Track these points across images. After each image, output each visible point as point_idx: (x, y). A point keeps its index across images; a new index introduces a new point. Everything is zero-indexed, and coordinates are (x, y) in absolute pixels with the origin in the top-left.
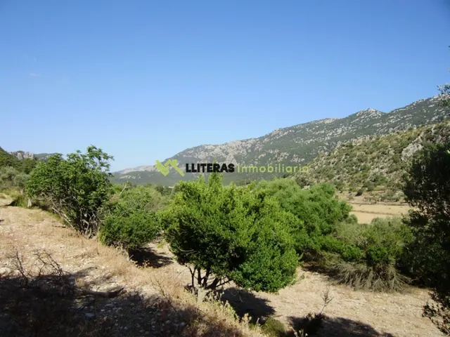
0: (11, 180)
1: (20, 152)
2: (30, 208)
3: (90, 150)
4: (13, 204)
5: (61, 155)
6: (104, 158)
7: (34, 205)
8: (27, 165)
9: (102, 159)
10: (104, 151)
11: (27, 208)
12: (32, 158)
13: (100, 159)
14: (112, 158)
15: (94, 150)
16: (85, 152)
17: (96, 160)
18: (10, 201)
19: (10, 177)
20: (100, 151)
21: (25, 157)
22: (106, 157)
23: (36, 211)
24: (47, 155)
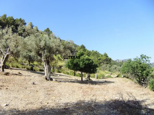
0: (116, 69)
1: (117, 60)
2: (123, 78)
3: (141, 56)
4: (117, 77)
5: (131, 59)
6: (147, 58)
7: (124, 77)
8: (120, 64)
9: (146, 58)
10: (147, 56)
11: (122, 78)
12: (121, 61)
13: (145, 59)
14: (150, 58)
15: (143, 56)
16: (139, 57)
17: (144, 59)
18: (116, 76)
19: (115, 68)
20: (145, 56)
21: (119, 61)
22: (148, 58)
23: (125, 79)
24: (126, 60)
